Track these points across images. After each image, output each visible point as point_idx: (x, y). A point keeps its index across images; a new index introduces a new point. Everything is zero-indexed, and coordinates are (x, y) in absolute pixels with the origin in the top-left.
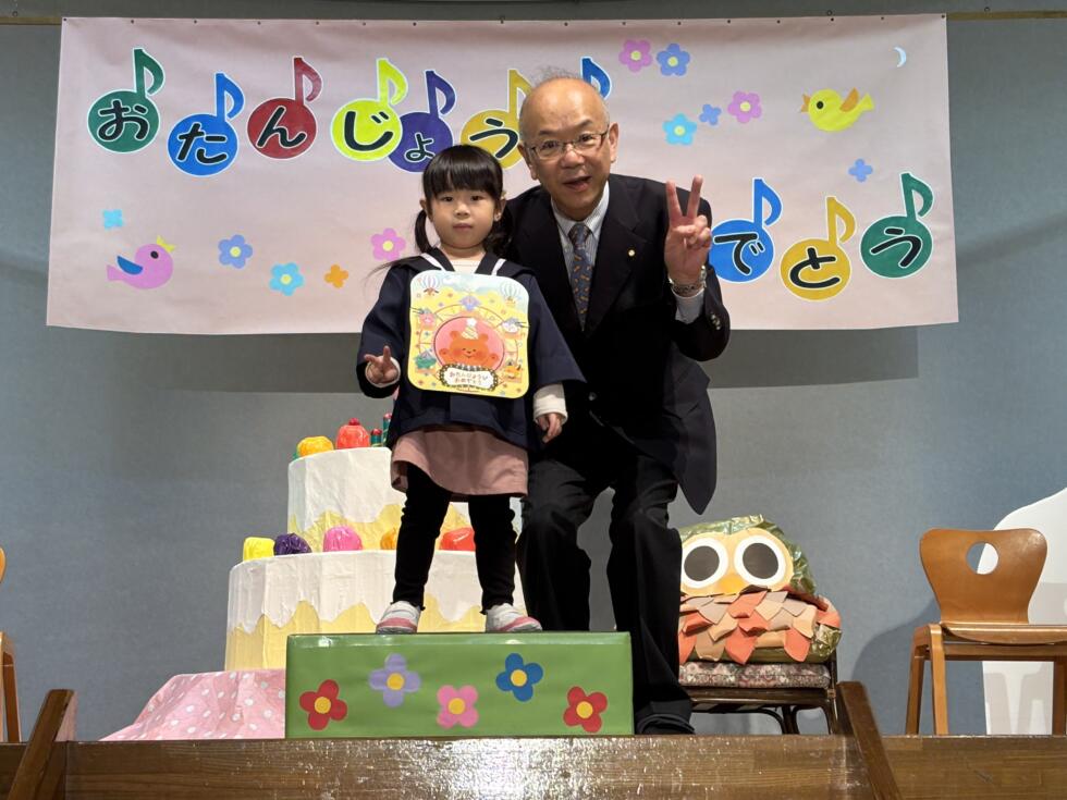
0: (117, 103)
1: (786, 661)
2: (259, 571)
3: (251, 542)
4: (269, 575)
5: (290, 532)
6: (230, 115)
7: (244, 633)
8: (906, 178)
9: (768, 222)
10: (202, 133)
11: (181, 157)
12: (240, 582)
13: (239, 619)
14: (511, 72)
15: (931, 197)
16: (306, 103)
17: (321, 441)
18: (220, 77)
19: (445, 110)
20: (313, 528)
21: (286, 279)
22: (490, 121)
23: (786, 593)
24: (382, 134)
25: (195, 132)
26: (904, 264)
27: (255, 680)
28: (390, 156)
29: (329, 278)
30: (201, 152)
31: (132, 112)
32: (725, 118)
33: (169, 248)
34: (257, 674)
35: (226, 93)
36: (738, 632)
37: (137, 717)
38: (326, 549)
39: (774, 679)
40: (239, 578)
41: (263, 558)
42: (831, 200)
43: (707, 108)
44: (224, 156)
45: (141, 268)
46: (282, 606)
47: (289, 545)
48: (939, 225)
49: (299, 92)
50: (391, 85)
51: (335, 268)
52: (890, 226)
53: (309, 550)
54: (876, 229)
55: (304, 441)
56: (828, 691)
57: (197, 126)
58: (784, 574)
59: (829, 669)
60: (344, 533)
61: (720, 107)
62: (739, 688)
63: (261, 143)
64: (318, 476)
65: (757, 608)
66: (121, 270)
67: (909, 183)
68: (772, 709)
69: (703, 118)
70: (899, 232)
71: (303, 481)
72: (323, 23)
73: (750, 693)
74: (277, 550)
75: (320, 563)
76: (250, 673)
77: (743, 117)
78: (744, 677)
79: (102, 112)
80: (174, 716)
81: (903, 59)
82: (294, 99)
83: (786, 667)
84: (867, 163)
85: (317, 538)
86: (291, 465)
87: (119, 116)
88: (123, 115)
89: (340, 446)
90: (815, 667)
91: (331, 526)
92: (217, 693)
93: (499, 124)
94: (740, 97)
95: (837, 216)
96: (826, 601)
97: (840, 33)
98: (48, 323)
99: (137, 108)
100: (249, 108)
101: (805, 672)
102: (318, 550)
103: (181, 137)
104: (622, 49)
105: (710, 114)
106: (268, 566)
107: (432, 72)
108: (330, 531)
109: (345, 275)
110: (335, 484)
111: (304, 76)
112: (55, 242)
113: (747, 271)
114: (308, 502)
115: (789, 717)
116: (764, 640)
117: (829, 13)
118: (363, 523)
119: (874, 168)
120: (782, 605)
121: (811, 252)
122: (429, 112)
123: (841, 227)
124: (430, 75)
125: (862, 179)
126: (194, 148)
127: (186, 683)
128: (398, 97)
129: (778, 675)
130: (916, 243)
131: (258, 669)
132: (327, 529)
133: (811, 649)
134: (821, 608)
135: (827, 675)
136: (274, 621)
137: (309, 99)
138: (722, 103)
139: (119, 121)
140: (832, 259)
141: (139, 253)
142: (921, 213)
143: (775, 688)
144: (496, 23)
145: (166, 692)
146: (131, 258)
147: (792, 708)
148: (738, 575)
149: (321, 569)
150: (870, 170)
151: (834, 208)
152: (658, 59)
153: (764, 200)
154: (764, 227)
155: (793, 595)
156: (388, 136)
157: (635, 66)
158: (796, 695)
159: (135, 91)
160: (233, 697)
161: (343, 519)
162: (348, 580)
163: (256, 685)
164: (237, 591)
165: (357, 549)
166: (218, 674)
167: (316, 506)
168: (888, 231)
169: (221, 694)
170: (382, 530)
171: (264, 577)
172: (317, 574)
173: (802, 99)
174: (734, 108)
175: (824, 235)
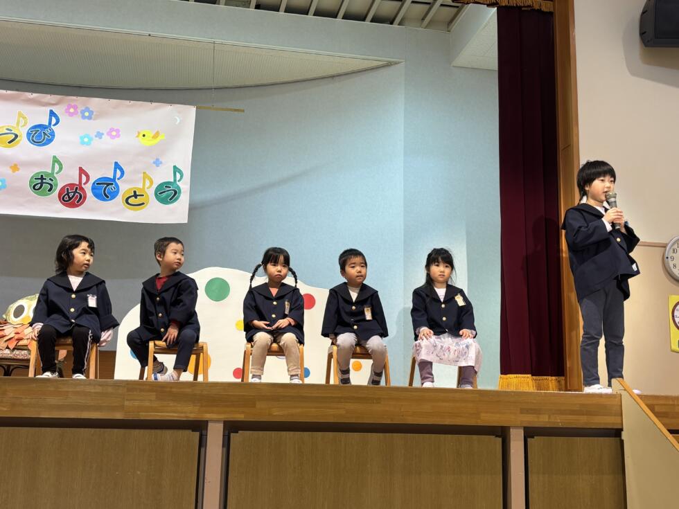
8: (175, 167)
9: (118, 179)
14: (19, 112)
15: (183, 175)
22: (8, 129)
26: (170, 199)
32: (105, 137)
42: (144, 173)
43: (98, 132)
48: (184, 185)
52: (167, 185)
54: (161, 185)
61: (104, 133)
67: (176, 170)
69: (96, 136)
70: (170, 187)
77: (113, 137)
81: (178, 121)
84: (160, 160)
93: (11, 130)
94: (112, 130)
95: (146, 179)
97: (154, 109)
104: (66, 107)
105: (99, 135)
113: (108, 197)
119: (163, 161)
121: (135, 192)
123: (148, 184)
125: (158, 166)
130: (176, 193)
138: (104, 131)
140: (143, 195)
142: (179, 181)
150: (161, 163)
151: (145, 176)
152: (81, 112)
153: (118, 170)
154: (117, 181)
157: (71, 115)
168: (166, 187)
173: (137, 133)
174: (109, 134)
175: (140, 186)
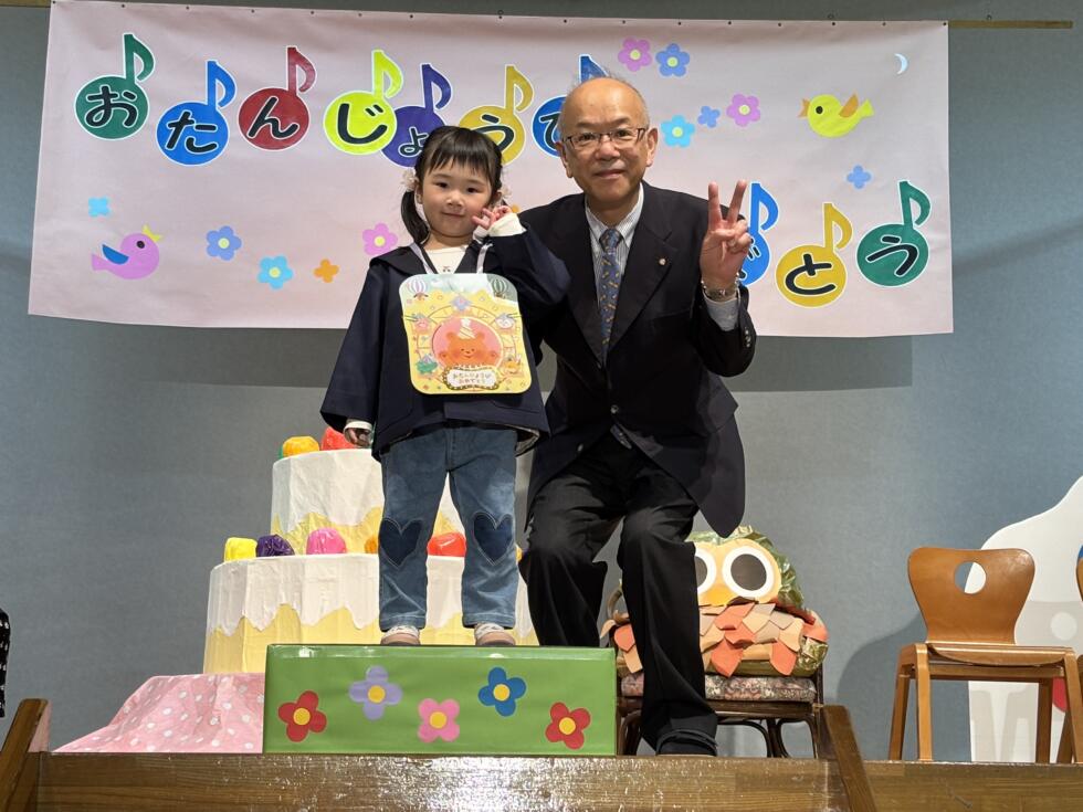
0: (105, 89)
1: (774, 674)
2: (241, 572)
3: (233, 542)
4: (251, 577)
5: (273, 533)
6: (222, 104)
7: (223, 635)
8: (904, 185)
9: (764, 227)
10: (193, 122)
11: (170, 145)
12: (221, 584)
13: (219, 621)
14: (508, 68)
15: (929, 207)
16: (298, 94)
17: (307, 441)
18: (212, 65)
19: (440, 105)
20: (296, 529)
21: (275, 273)
22: (485, 117)
23: (773, 605)
24: (376, 128)
25: (185, 120)
26: (900, 272)
27: (234, 684)
28: (384, 150)
29: (318, 273)
30: (190, 141)
31: (121, 99)
32: (724, 122)
33: (155, 239)
34: (236, 678)
35: (217, 81)
36: (725, 643)
37: (112, 719)
38: (309, 551)
39: (759, 692)
40: (220, 578)
41: (245, 559)
42: (828, 207)
43: (705, 109)
44: (214, 146)
45: (126, 258)
46: (263, 609)
47: (272, 547)
48: (936, 235)
49: (292, 82)
50: (386, 76)
51: (325, 263)
52: (886, 234)
53: (292, 553)
54: (872, 237)
55: (289, 441)
56: (814, 705)
57: (187, 114)
58: (772, 586)
59: (815, 683)
60: (328, 535)
61: (719, 109)
62: (724, 701)
63: (251, 134)
64: (303, 477)
65: (745, 621)
66: (106, 259)
67: (908, 192)
68: (757, 722)
69: (701, 120)
70: (896, 240)
71: (287, 481)
72: (319, 13)
73: (735, 705)
74: (259, 552)
75: (303, 566)
76: (229, 676)
77: (742, 121)
78: (729, 690)
79: (90, 98)
80: (149, 718)
81: (904, 67)
82: (287, 89)
83: (771, 680)
84: (865, 170)
85: (301, 540)
86: (275, 464)
87: (107, 102)
88: (112, 101)
89: (326, 447)
90: (800, 681)
91: (315, 529)
92: (195, 695)
93: (495, 120)
94: (739, 100)
95: (834, 223)
96: (814, 615)
97: (841, 38)
98: (30, 312)
99: (126, 94)
100: (241, 97)
101: (790, 686)
102: (301, 553)
103: (171, 125)
104: (622, 48)
105: (709, 117)
106: (249, 567)
107: (428, 66)
108: (314, 533)
109: (335, 270)
110: (321, 487)
111: (297, 66)
112: (39, 229)
114: (292, 503)
115: (773, 730)
116: (750, 653)
117: (831, 17)
118: (347, 526)
119: (872, 174)
120: (768, 618)
121: (807, 258)
122: (424, 106)
123: (838, 237)
124: (426, 68)
125: (859, 186)
126: (183, 137)
127: (163, 686)
128: (393, 90)
129: (764, 688)
130: (913, 252)
131: (237, 672)
132: (311, 532)
133: (797, 663)
134: (808, 621)
135: (812, 689)
136: (255, 624)
137: (302, 90)
138: (722, 105)
139: (107, 107)
140: (829, 266)
141: (126, 241)
142: (918, 222)
143: (760, 702)
144: (494, 18)
145: (142, 694)
146: (117, 249)
147: (777, 721)
148: (724, 586)
149: (304, 573)
150: (868, 177)
151: (831, 213)
152: (657, 58)
153: (761, 205)
154: (761, 231)
155: (781, 608)
156: (382, 129)
157: (634, 65)
158: (781, 708)
159: (124, 77)
160: (211, 700)
161: (327, 521)
162: (331, 584)
163: (234, 689)
164: (218, 592)
165: (341, 552)
166: (197, 676)
167: (301, 508)
168: (885, 239)
169: (199, 698)
170: (366, 534)
171: (245, 579)
172: (301, 577)
173: (802, 102)
174: (732, 111)
175: (820, 242)
